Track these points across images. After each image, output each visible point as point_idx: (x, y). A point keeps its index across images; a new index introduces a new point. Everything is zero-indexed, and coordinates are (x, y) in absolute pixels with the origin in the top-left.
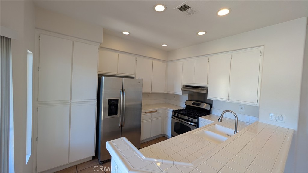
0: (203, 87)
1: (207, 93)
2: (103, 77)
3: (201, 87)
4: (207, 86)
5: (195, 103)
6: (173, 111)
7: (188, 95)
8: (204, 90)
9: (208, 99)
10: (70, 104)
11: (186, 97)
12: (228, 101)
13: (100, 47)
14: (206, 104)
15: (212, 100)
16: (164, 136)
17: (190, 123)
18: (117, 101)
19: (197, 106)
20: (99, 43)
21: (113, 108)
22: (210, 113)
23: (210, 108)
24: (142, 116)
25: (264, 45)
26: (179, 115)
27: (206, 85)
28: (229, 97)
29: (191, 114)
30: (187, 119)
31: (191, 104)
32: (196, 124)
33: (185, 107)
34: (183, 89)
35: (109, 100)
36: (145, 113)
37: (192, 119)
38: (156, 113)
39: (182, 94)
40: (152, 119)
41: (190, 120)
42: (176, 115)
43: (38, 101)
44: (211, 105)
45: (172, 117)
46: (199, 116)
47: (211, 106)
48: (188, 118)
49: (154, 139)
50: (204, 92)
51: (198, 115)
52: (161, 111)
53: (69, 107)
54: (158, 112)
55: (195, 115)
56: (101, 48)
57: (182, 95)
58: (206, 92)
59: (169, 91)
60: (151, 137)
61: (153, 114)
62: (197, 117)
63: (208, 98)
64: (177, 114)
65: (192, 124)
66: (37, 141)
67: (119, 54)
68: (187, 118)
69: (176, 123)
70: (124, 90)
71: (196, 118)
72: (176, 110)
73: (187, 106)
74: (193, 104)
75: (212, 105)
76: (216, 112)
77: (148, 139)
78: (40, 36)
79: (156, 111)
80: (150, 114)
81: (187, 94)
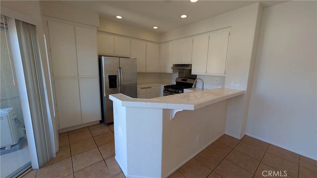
2: (103, 57)
3: (187, 65)
4: (191, 64)
6: (164, 87)
7: (178, 73)
9: (192, 74)
10: (78, 79)
11: (176, 75)
12: (206, 75)
13: (97, 31)
15: (197, 75)
19: (184, 82)
20: (96, 27)
24: (137, 91)
25: (231, 27)
26: (169, 89)
28: (206, 71)
29: (178, 88)
30: (175, 91)
31: (180, 80)
33: (176, 84)
34: (173, 67)
35: (109, 76)
36: (140, 89)
38: (150, 89)
40: (147, 94)
41: (177, 92)
42: (167, 89)
43: (53, 76)
45: (164, 92)
50: (189, 68)
51: (183, 88)
52: (154, 87)
53: (78, 81)
54: (152, 88)
55: (181, 88)
56: (99, 31)
57: (172, 73)
58: (190, 69)
59: (162, 71)
61: (148, 89)
66: (57, 106)
67: (115, 36)
70: (121, 68)
71: (181, 90)
72: (167, 86)
73: (177, 82)
74: (182, 80)
76: (199, 85)
78: (47, 23)
79: (150, 87)
80: (145, 89)
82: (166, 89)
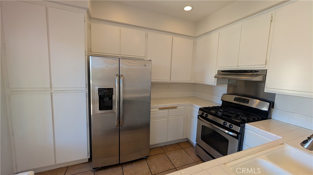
0: (256, 71)
1: (264, 81)
2: (90, 57)
3: (251, 71)
4: (265, 69)
5: (238, 98)
6: (200, 109)
8: (257, 75)
10: (51, 93)
11: (223, 89)
14: (258, 101)
15: (275, 94)
16: (188, 141)
17: (227, 132)
18: (111, 90)
19: (241, 104)
21: (108, 100)
22: (269, 117)
23: (269, 109)
24: (151, 112)
26: (210, 117)
27: (264, 66)
29: (230, 117)
30: (222, 124)
31: (231, 99)
32: (238, 135)
33: (221, 103)
34: (218, 76)
35: (99, 89)
36: (158, 109)
37: (230, 125)
38: (174, 110)
39: (217, 83)
40: (169, 117)
41: (228, 126)
42: (204, 116)
44: (270, 104)
45: (198, 118)
46: (244, 122)
47: (272, 105)
48: (224, 123)
49: (173, 143)
51: (242, 119)
52: (182, 107)
53: (50, 96)
54: (177, 108)
55: (238, 119)
57: (216, 85)
59: (198, 80)
60: (168, 141)
61: (170, 110)
62: (242, 123)
63: (266, 90)
64: (205, 114)
65: (231, 133)
66: (14, 135)
67: (122, 28)
68: (222, 122)
69: (203, 127)
70: (122, 75)
71: (238, 124)
72: (204, 108)
73: (224, 102)
74: (235, 99)
75: (273, 103)
77: (163, 143)
79: (175, 108)
80: (166, 111)
81: (226, 84)
82: (203, 114)
